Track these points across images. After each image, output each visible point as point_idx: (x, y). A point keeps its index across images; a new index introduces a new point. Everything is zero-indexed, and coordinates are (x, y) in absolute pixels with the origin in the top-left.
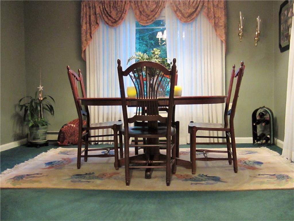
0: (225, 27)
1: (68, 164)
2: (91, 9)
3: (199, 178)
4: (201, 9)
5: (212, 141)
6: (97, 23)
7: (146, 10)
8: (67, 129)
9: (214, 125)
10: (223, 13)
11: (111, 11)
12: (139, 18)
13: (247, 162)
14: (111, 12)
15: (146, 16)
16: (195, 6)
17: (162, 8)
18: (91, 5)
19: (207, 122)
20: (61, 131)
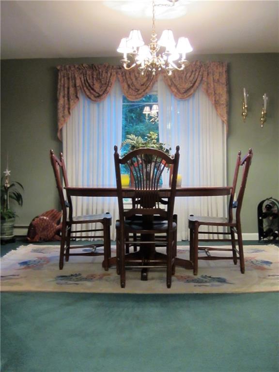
0: (227, 106)
1: (46, 264)
2: (70, 80)
3: (202, 280)
4: (200, 84)
5: (211, 237)
6: (77, 97)
7: (135, 84)
8: (38, 222)
9: (214, 218)
10: (225, 89)
11: (95, 83)
12: (127, 92)
13: (255, 262)
14: (94, 85)
15: (135, 91)
16: (192, 80)
17: (155, 82)
18: (70, 76)
19: (206, 215)
20: (31, 224)
